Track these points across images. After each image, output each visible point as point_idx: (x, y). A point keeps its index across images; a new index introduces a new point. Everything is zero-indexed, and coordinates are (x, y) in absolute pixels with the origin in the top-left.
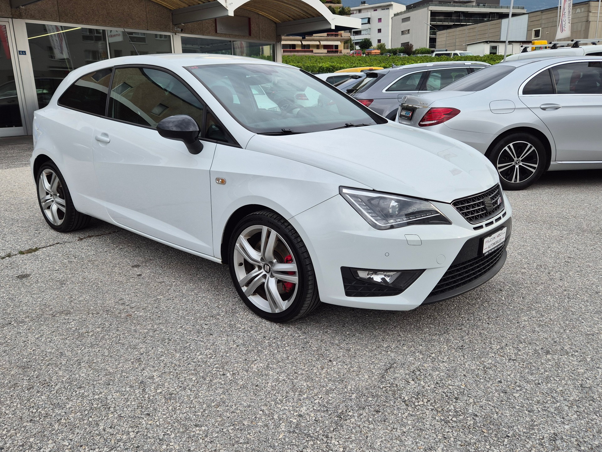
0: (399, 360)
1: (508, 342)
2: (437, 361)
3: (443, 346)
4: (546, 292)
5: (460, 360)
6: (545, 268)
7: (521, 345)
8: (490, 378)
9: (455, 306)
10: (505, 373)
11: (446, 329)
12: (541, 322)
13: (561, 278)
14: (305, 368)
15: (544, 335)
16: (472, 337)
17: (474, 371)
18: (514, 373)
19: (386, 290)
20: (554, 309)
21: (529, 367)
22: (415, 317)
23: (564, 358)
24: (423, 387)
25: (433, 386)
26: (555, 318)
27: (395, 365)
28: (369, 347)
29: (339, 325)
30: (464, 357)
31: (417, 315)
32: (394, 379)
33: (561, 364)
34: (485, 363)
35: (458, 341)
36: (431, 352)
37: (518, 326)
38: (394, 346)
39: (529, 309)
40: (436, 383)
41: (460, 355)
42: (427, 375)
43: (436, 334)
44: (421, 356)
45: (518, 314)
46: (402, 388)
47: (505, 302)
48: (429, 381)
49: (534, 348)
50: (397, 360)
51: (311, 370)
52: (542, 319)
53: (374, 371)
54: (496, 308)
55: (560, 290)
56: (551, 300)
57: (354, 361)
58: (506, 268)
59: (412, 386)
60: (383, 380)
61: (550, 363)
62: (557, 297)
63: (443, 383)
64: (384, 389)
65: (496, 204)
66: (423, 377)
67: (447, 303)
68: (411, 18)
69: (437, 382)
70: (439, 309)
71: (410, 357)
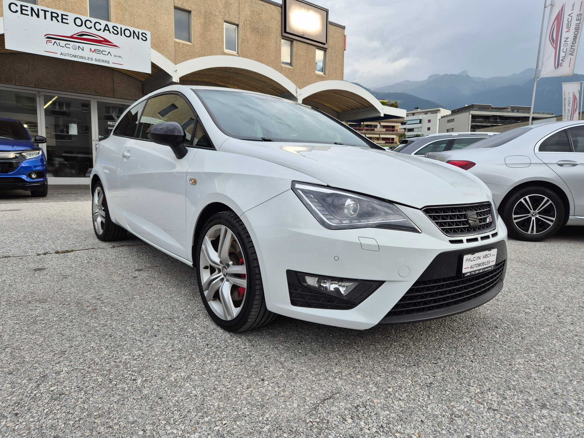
0: (345, 389)
1: (492, 386)
2: (392, 397)
3: (406, 381)
4: (552, 335)
5: (423, 400)
6: (554, 311)
7: (508, 392)
8: (455, 430)
9: (437, 337)
10: (478, 426)
11: (418, 361)
12: (540, 367)
13: (572, 322)
14: (228, 384)
15: (540, 383)
16: (447, 374)
17: (437, 417)
18: (492, 428)
19: (336, 302)
20: (560, 354)
21: (515, 422)
22: (385, 343)
23: (566, 416)
24: (361, 429)
25: (374, 430)
26: (560, 364)
27: (338, 395)
28: (317, 370)
29: (295, 342)
30: (429, 397)
31: (389, 342)
32: (328, 413)
33: (560, 424)
34: (454, 409)
35: (428, 377)
36: (389, 385)
37: (509, 368)
38: (346, 372)
39: (528, 351)
40: (380, 426)
41: (425, 393)
42: (373, 414)
43: (403, 365)
44: (375, 389)
45: (513, 355)
46: (334, 426)
47: (498, 340)
48: (372, 422)
49: (526, 397)
50: (343, 389)
51: (235, 387)
52: (542, 364)
53: (308, 399)
54: (486, 345)
55: (570, 335)
56: (557, 344)
57: (290, 384)
58: (508, 306)
59: (347, 426)
60: (314, 412)
61: (545, 421)
62: (565, 341)
63: (389, 428)
64: (310, 424)
65: (484, 222)
66: (366, 415)
67: (428, 334)
68: (455, 120)
69: (382, 426)
70: (417, 339)
71: (361, 389)
